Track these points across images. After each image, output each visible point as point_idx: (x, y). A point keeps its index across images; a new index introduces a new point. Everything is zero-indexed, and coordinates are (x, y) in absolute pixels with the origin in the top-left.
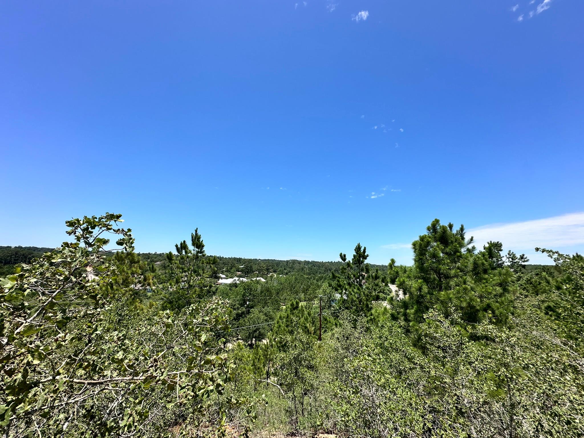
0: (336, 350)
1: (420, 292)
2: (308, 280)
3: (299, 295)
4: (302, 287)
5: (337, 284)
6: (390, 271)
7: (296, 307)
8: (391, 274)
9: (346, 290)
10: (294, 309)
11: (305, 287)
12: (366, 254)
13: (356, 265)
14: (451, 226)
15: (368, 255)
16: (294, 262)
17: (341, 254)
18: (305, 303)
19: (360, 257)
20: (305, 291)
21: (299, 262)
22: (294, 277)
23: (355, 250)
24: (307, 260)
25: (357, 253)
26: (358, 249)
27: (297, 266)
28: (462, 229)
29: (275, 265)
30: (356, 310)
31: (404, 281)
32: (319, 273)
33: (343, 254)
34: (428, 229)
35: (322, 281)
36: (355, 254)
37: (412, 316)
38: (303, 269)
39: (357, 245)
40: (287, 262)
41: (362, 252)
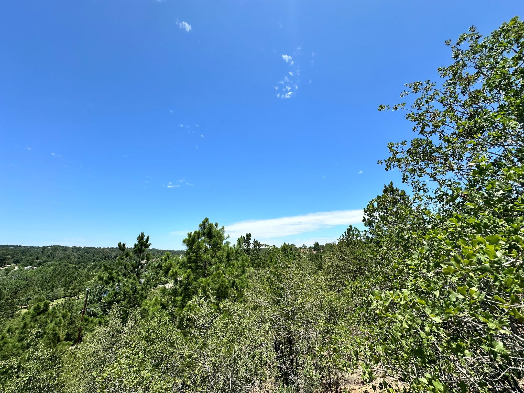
0: (96, 353)
1: (188, 280)
2: (74, 270)
3: (55, 291)
4: (63, 280)
5: (108, 277)
6: (164, 264)
7: (43, 310)
8: (166, 266)
9: (119, 281)
10: (39, 314)
11: (68, 279)
12: (148, 243)
13: (137, 254)
14: (216, 225)
15: (150, 244)
16: (55, 248)
17: (120, 243)
18: (64, 299)
19: (141, 246)
20: (66, 286)
21: (65, 249)
22: (52, 268)
23: (137, 239)
24: (77, 246)
25: (139, 242)
26: (141, 238)
27: (60, 254)
28: (223, 228)
29: (20, 253)
30: (128, 302)
31: (176, 272)
32: (92, 261)
33: (122, 244)
34: (200, 226)
35: (95, 270)
36: (137, 243)
37: (179, 303)
38: (68, 257)
39: (140, 234)
40: (44, 248)
41: (145, 240)
